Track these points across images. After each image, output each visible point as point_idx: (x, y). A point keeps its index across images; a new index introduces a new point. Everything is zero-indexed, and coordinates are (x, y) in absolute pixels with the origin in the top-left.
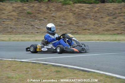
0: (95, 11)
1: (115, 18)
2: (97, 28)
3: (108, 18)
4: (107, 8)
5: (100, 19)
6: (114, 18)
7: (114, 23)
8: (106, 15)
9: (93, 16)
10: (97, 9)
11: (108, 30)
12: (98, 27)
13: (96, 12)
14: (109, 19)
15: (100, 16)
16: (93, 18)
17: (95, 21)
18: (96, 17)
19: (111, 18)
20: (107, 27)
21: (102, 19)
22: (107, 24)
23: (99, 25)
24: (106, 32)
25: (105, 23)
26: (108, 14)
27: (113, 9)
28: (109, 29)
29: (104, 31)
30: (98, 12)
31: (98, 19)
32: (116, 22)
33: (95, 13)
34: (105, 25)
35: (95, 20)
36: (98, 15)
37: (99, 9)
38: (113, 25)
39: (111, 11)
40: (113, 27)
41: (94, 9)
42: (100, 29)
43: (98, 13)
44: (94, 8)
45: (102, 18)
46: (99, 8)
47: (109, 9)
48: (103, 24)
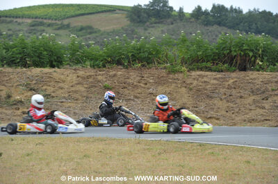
0: (229, 85)
1: (266, 99)
2: (233, 116)
3: (253, 97)
4: (250, 81)
5: (238, 101)
6: (263, 99)
7: (263, 108)
8: (249, 93)
9: (225, 94)
10: (232, 81)
11: (253, 120)
12: (233, 113)
13: (229, 88)
14: (254, 100)
15: (239, 95)
16: (225, 98)
17: (229, 104)
18: (230, 96)
19: (257, 98)
20: (251, 115)
21: (242, 100)
22: (251, 110)
23: (237, 110)
25: (248, 106)
26: (253, 92)
27: (262, 82)
29: (245, 121)
31: (233, 100)
34: (248, 111)
35: (228, 101)
36: (234, 92)
38: (261, 111)
39: (258, 86)
40: (262, 115)
41: (227, 81)
42: (237, 119)
43: (235, 88)
44: (227, 79)
45: (241, 97)
46: (235, 80)
47: (254, 82)
48: (243, 109)
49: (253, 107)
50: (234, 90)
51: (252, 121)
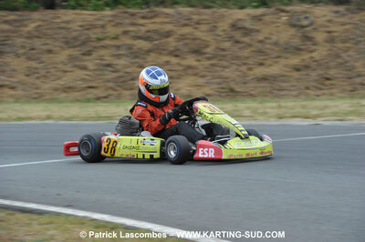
0: (29, 32)
1: (88, 53)
2: (37, 82)
3: (68, 52)
4: (63, 25)
5: (45, 57)
6: (84, 54)
7: (84, 68)
8: (62, 44)
9: (23, 47)
10: (33, 25)
11: (69, 88)
12: (38, 78)
13: (30, 36)
14: (70, 55)
15: (45, 47)
16: (24, 54)
17: (30, 62)
18: (33, 49)
19: (75, 52)
20: (66, 80)
21: (51, 55)
22: (65, 72)
23: (43, 72)
24: (63, 95)
25: (60, 66)
26: (67, 43)
27: (81, 26)
28: (71, 85)
29: (56, 90)
30: (36, 34)
31: (38, 56)
32: (90, 65)
33: (27, 38)
34: (60, 74)
35: (29, 59)
36: (37, 43)
37: (40, 26)
38: (81, 73)
39: (75, 34)
40: (83, 80)
41: (25, 26)
42: (45, 87)
43: (38, 37)
44: (25, 23)
45: (50, 51)
46: (39, 23)
47: (69, 26)
48: (52, 70)
49: (68, 68)
50: (37, 39)
51: (67, 89)
